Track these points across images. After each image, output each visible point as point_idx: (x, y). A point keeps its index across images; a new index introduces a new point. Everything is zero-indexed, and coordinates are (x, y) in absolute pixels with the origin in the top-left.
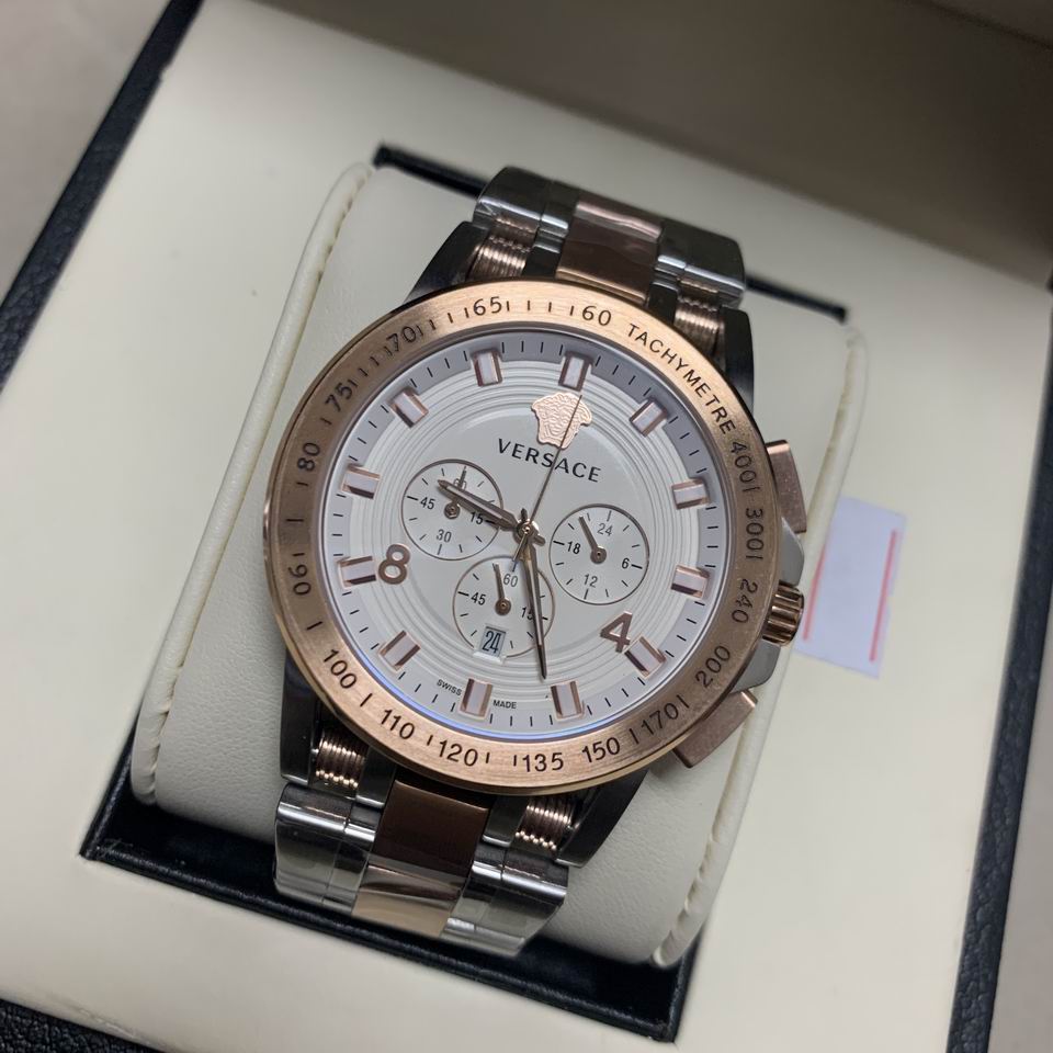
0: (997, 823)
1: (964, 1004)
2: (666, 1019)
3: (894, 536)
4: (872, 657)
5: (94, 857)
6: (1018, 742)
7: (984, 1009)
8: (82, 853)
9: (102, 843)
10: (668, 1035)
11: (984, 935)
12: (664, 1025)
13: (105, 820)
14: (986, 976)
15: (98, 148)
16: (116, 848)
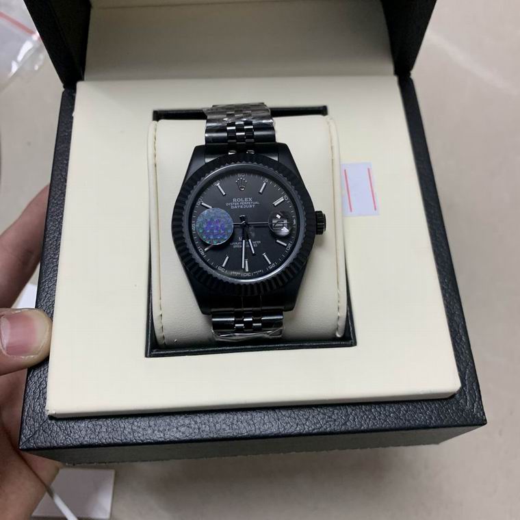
0: (441, 250)
1: (451, 308)
2: (351, 339)
3: (369, 170)
4: (375, 209)
5: (150, 356)
6: (439, 222)
7: (459, 307)
8: (146, 356)
9: (151, 351)
10: (354, 344)
11: (450, 285)
12: (350, 341)
13: (149, 344)
14: (455, 298)
15: (58, 149)
16: (157, 351)
